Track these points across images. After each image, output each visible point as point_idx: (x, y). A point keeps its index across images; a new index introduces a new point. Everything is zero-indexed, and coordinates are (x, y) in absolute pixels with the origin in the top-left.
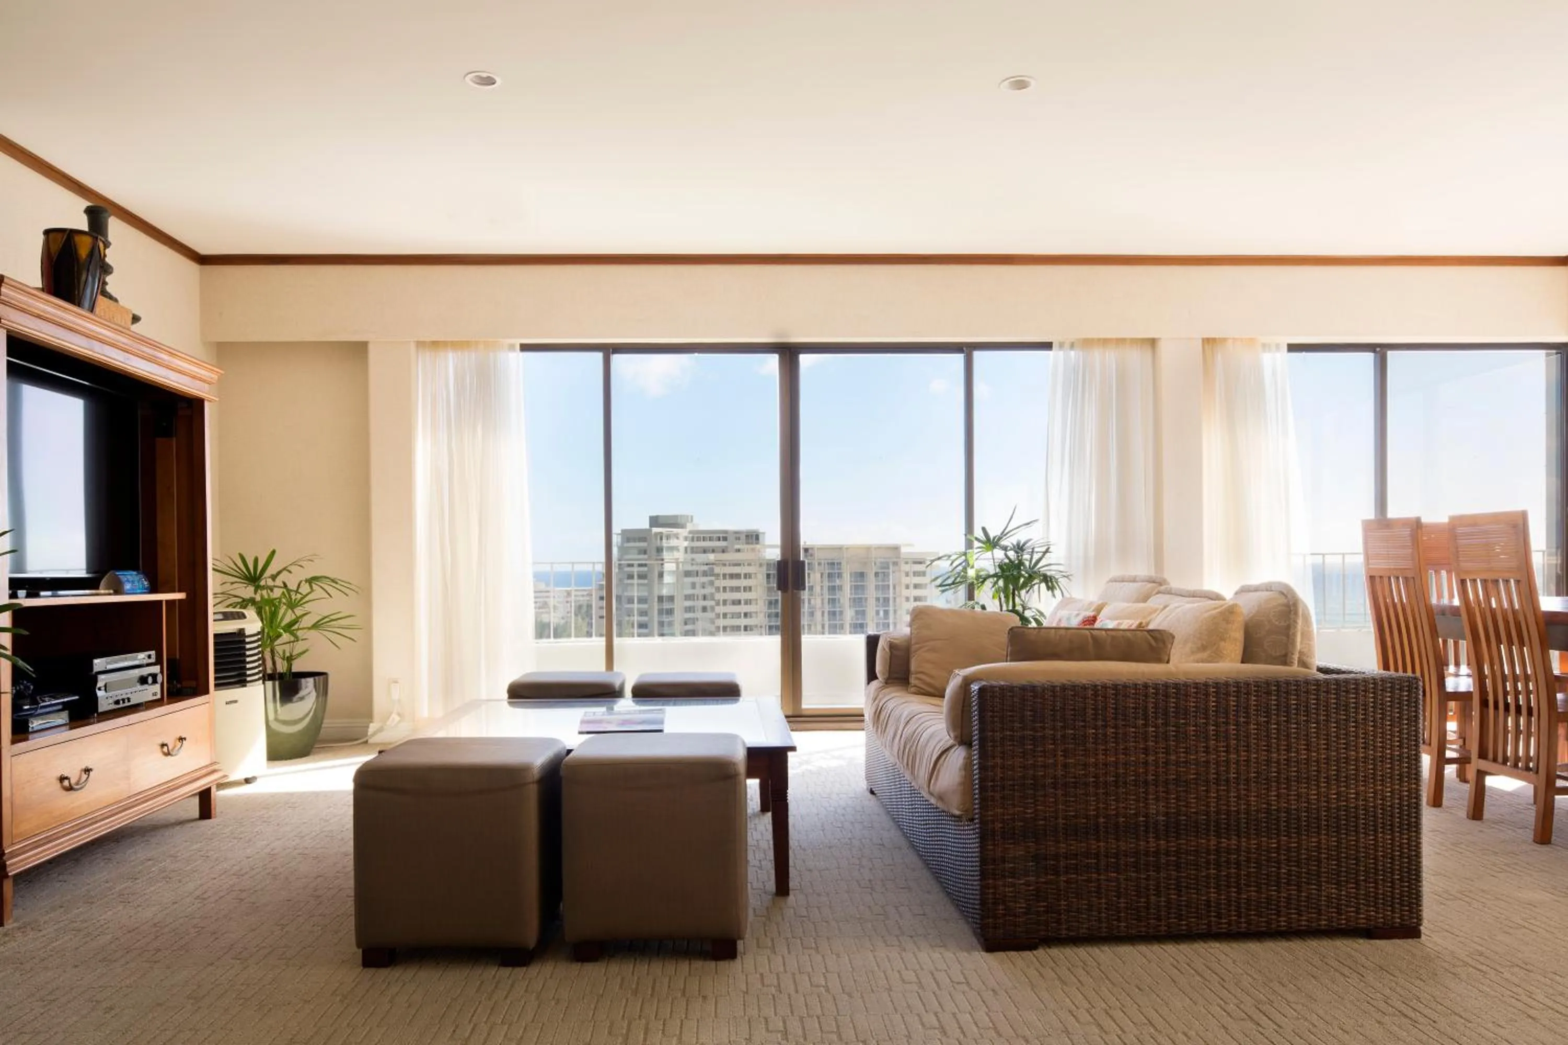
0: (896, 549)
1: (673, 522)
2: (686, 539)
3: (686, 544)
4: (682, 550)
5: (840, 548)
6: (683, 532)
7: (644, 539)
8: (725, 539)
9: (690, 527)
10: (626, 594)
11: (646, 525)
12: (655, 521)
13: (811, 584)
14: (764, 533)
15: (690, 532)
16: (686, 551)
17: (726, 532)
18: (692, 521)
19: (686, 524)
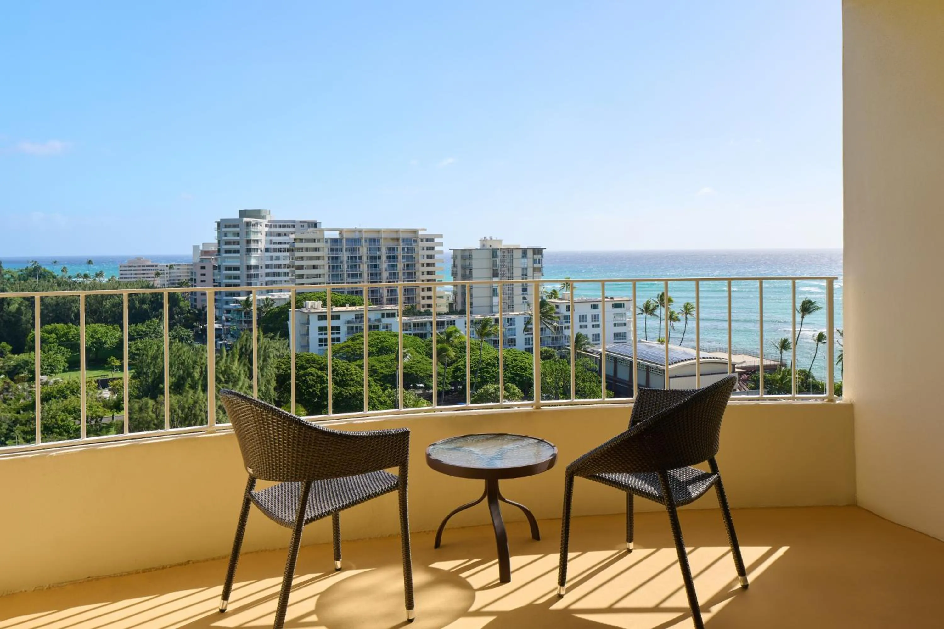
0: (415, 232)
1: (257, 214)
2: (266, 226)
3: (267, 229)
4: (264, 234)
5: (379, 231)
6: (264, 222)
7: (235, 226)
8: (294, 226)
9: (268, 218)
10: (224, 264)
11: (237, 216)
12: (243, 213)
13: (360, 255)
14: (320, 223)
15: (269, 222)
16: (266, 235)
17: (294, 222)
18: (269, 214)
19: (265, 216)
